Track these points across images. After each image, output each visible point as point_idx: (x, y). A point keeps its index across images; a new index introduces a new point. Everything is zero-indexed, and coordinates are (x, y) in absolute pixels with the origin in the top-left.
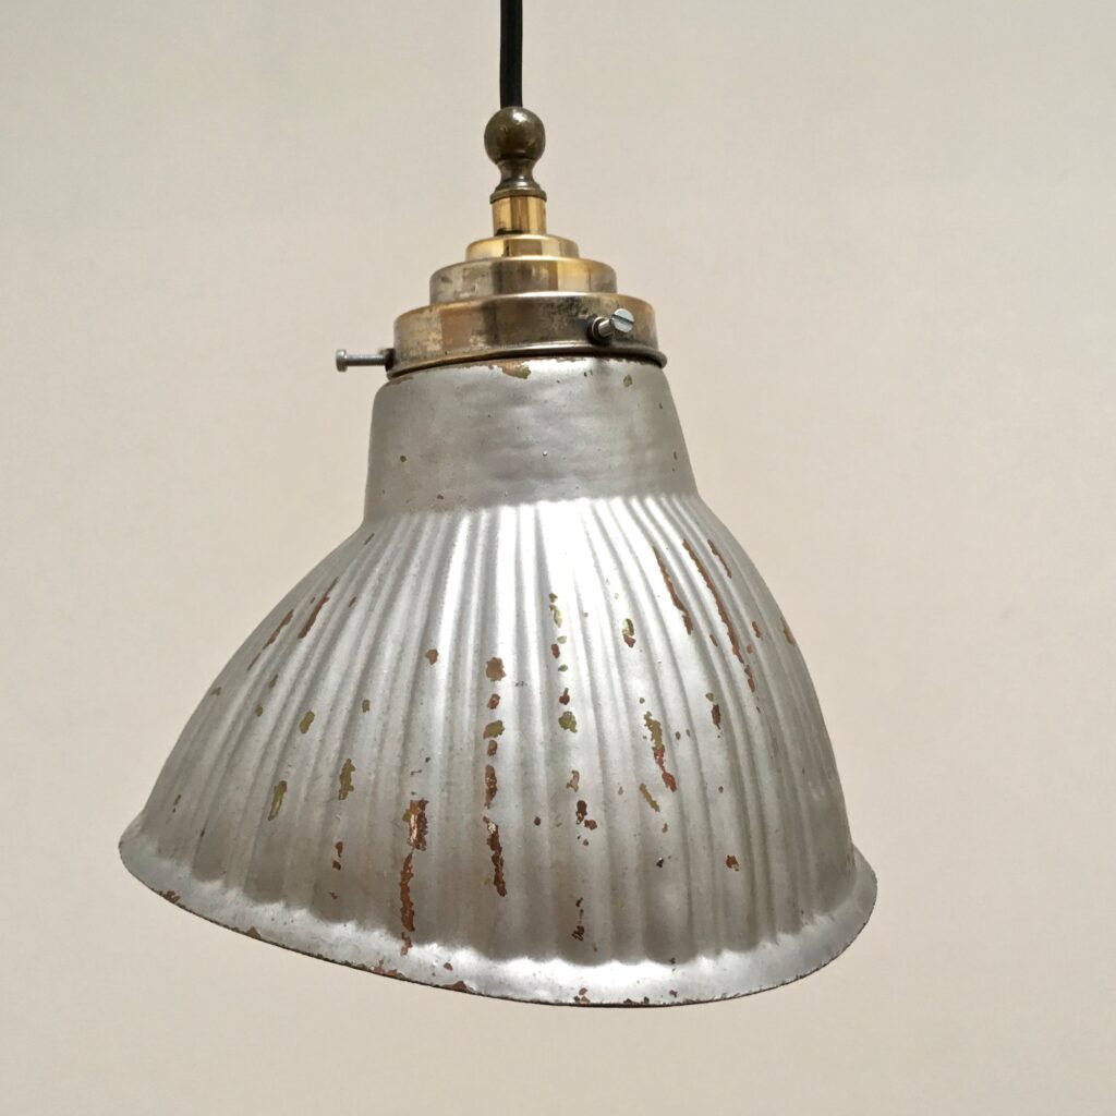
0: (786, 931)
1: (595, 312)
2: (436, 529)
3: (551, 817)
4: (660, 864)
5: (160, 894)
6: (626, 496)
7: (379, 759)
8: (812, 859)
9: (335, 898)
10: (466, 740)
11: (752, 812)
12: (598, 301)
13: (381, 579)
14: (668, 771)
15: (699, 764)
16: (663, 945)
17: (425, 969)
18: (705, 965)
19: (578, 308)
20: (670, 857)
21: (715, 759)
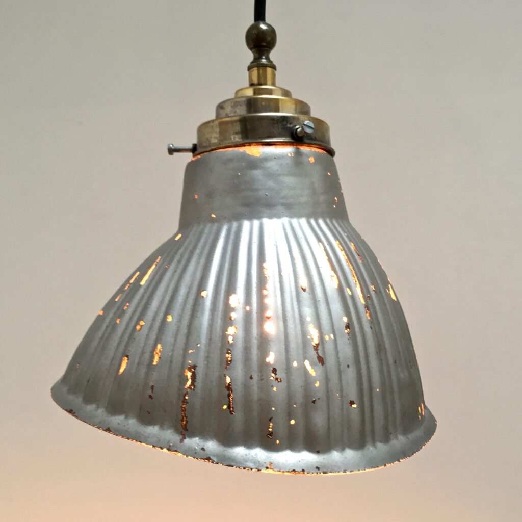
0: (381, 442)
1: (296, 124)
2: (210, 232)
3: (258, 376)
4: (314, 402)
5: (66, 410)
6: (308, 217)
7: (174, 344)
8: (398, 406)
9: (149, 413)
10: (218, 336)
11: (365, 379)
12: (298, 119)
13: (182, 256)
14: (320, 355)
15: (337, 353)
16: (313, 444)
17: (192, 450)
18: (336, 455)
19: (287, 122)
20: (319, 399)
21: (346, 350)
